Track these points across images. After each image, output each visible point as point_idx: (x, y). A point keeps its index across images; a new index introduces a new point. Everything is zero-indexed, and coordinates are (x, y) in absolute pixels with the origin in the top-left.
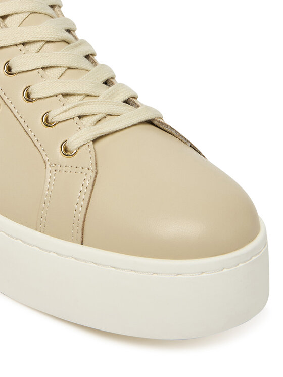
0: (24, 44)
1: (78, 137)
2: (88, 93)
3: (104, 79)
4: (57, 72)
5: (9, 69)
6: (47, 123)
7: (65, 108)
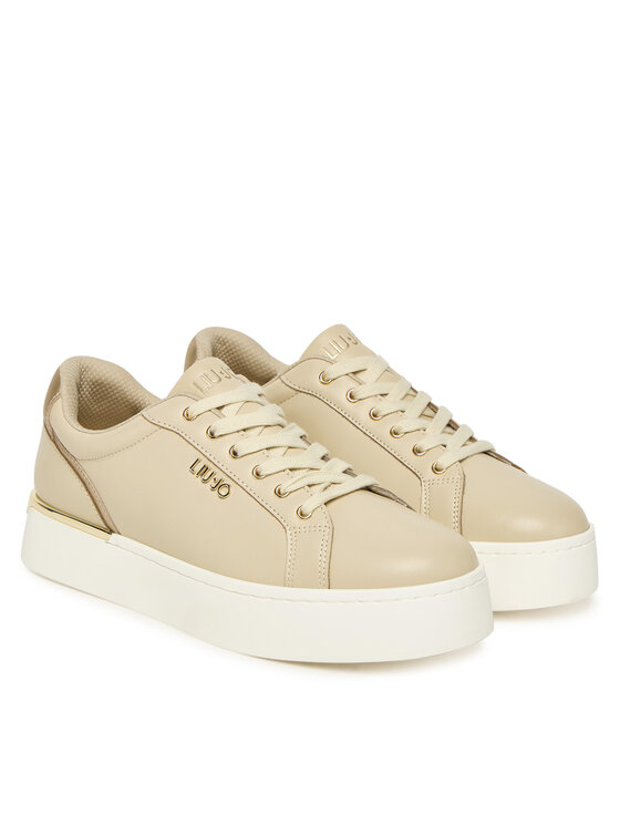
0: (244, 430)
1: (312, 502)
2: (311, 466)
3: (322, 455)
4: (280, 451)
5: (235, 453)
6: (279, 494)
7: (294, 479)
